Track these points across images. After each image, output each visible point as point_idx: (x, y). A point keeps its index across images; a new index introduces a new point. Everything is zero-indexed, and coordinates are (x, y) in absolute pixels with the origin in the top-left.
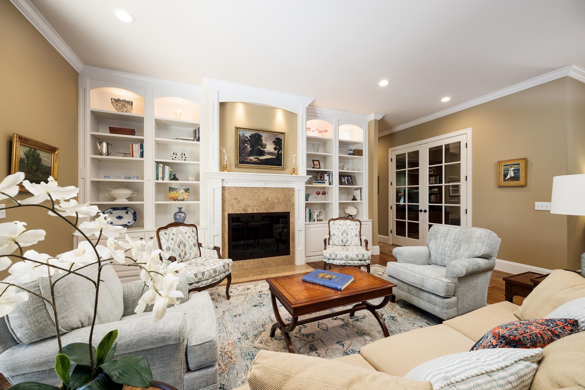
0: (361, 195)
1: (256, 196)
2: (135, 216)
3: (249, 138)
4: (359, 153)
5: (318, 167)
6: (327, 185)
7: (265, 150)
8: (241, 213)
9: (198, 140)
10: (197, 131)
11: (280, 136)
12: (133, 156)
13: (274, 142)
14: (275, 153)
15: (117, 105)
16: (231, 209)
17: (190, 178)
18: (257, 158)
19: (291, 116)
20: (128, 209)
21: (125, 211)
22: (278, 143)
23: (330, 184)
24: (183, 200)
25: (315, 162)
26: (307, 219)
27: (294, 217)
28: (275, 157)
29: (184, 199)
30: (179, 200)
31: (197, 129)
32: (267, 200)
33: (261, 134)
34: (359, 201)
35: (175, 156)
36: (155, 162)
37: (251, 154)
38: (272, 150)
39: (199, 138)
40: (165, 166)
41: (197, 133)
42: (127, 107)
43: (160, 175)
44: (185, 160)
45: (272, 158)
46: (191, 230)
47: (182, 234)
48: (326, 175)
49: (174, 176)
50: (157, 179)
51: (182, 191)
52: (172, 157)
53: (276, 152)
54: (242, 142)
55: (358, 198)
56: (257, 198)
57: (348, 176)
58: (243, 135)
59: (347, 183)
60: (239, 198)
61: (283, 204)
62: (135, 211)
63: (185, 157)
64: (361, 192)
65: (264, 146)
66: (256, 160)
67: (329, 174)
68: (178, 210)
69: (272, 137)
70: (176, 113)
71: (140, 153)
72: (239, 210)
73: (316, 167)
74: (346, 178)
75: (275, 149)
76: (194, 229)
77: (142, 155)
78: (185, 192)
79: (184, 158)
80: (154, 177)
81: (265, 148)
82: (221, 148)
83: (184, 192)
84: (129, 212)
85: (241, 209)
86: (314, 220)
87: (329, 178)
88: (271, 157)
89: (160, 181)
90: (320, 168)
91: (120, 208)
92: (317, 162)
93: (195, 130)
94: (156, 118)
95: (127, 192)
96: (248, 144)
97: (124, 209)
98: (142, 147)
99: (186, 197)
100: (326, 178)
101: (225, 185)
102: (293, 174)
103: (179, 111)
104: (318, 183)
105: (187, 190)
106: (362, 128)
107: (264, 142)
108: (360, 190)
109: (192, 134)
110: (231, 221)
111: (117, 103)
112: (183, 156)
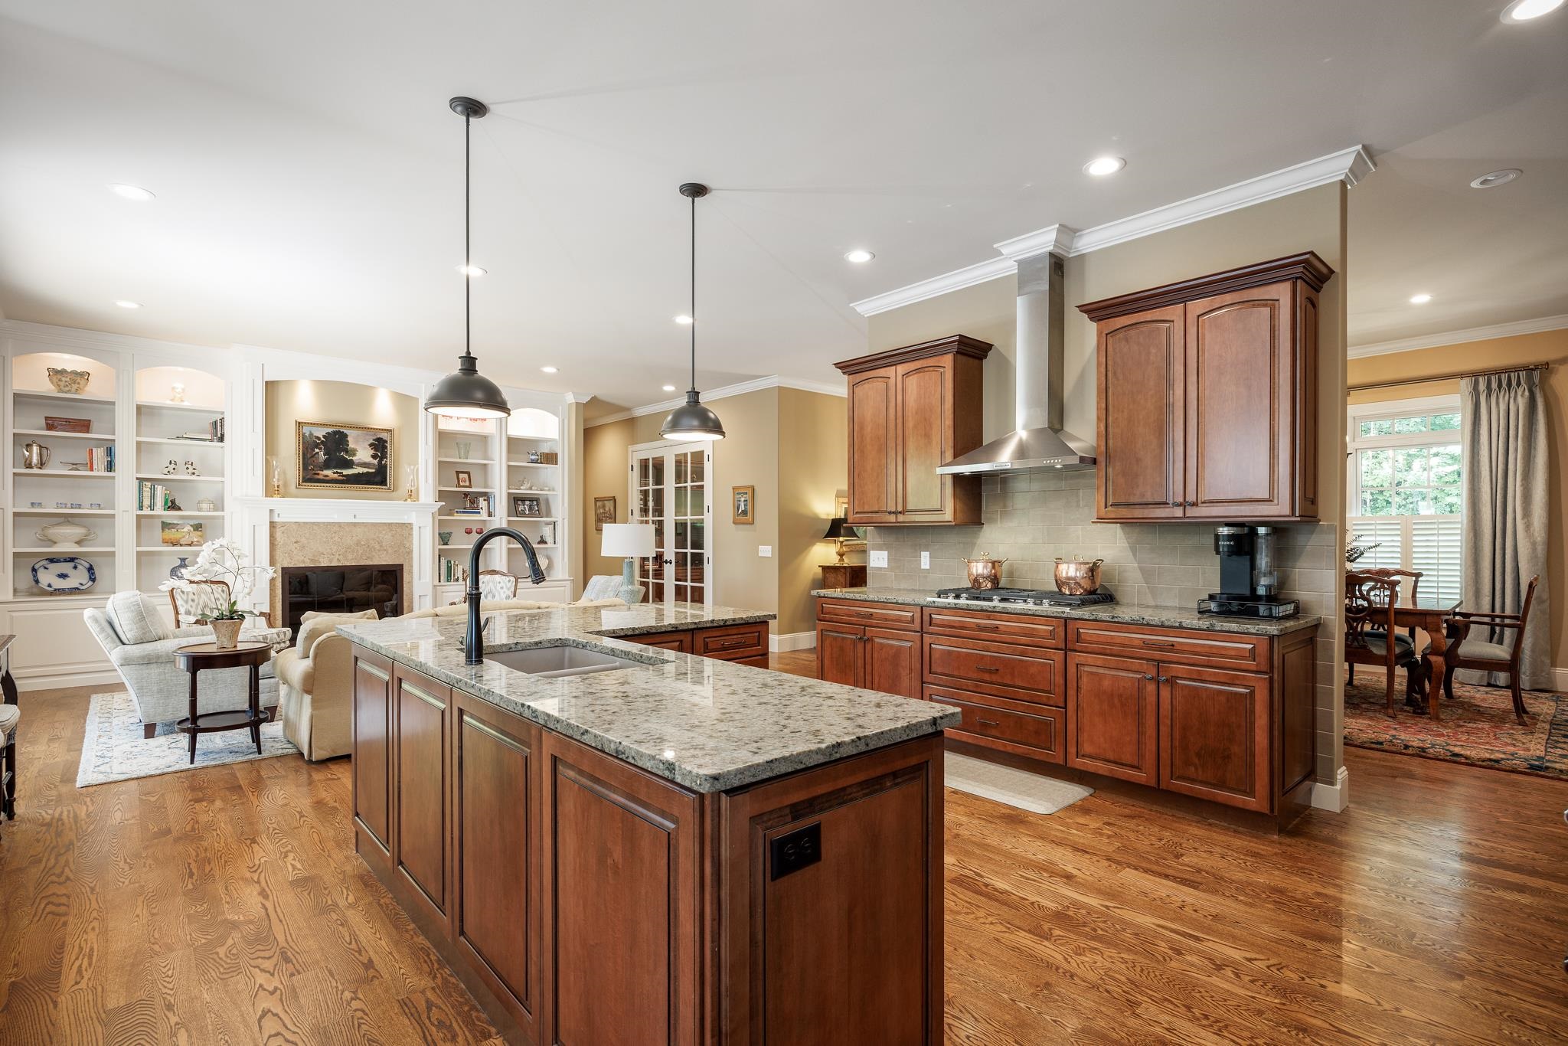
0: (555, 534)
1: (337, 538)
2: (93, 574)
3: (322, 439)
4: (551, 458)
5: (467, 484)
6: (484, 516)
7: (354, 458)
8: (307, 565)
9: (221, 439)
10: (219, 424)
11: (384, 436)
12: (92, 469)
13: (371, 445)
14: (374, 464)
15: (60, 380)
16: (288, 559)
17: (204, 506)
18: (337, 473)
19: (403, 402)
20: (76, 561)
21: (72, 564)
22: (380, 446)
23: (490, 515)
24: (190, 545)
25: (461, 476)
26: (442, 578)
27: (411, 572)
28: (374, 471)
29: (192, 542)
30: (181, 545)
31: (219, 421)
32: (358, 544)
33: (345, 431)
34: (550, 545)
35: (173, 466)
36: (137, 479)
37: (327, 465)
38: (370, 460)
39: (223, 436)
40: (156, 486)
41: (219, 428)
42: (79, 383)
43: (146, 502)
44: (194, 473)
45: (368, 473)
46: (220, 589)
47: (206, 593)
48: (481, 499)
49: (173, 502)
50: (141, 508)
51: (188, 528)
52: (167, 470)
53: (376, 462)
54: (308, 447)
55: (549, 539)
56: (339, 540)
57: (531, 500)
58: (311, 434)
59: (527, 512)
60: (303, 540)
61: (390, 551)
62: (91, 565)
63: (194, 469)
64: (554, 529)
65: (353, 453)
66: (336, 475)
67: (488, 497)
68: (179, 562)
69: (367, 437)
70: (173, 388)
71: (106, 464)
72: (304, 562)
73: (461, 484)
74: (527, 503)
75: (374, 457)
76: (225, 588)
77: (110, 467)
78: (194, 530)
79: (191, 470)
80: (136, 504)
81: (354, 455)
82: (268, 457)
83: (192, 529)
84: (79, 567)
85: (306, 560)
86: (457, 580)
87: (489, 503)
88: (365, 470)
89: (146, 512)
90: (470, 486)
91: (62, 560)
92: (466, 476)
93: (216, 422)
94: (139, 403)
95: (77, 531)
96: (320, 449)
97: (69, 561)
98: (110, 452)
99: (195, 540)
100: (483, 503)
101: (276, 519)
102: (409, 500)
103: (179, 386)
104: (464, 512)
105: (198, 527)
106: (555, 414)
107: (351, 445)
108: (553, 526)
109: (209, 428)
110: (287, 591)
111: (59, 377)
112: (189, 466)
